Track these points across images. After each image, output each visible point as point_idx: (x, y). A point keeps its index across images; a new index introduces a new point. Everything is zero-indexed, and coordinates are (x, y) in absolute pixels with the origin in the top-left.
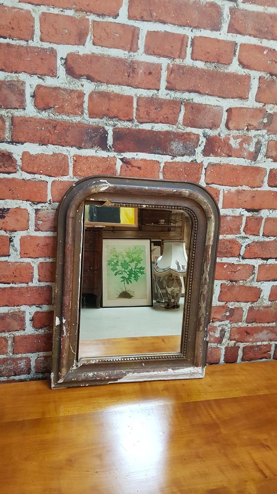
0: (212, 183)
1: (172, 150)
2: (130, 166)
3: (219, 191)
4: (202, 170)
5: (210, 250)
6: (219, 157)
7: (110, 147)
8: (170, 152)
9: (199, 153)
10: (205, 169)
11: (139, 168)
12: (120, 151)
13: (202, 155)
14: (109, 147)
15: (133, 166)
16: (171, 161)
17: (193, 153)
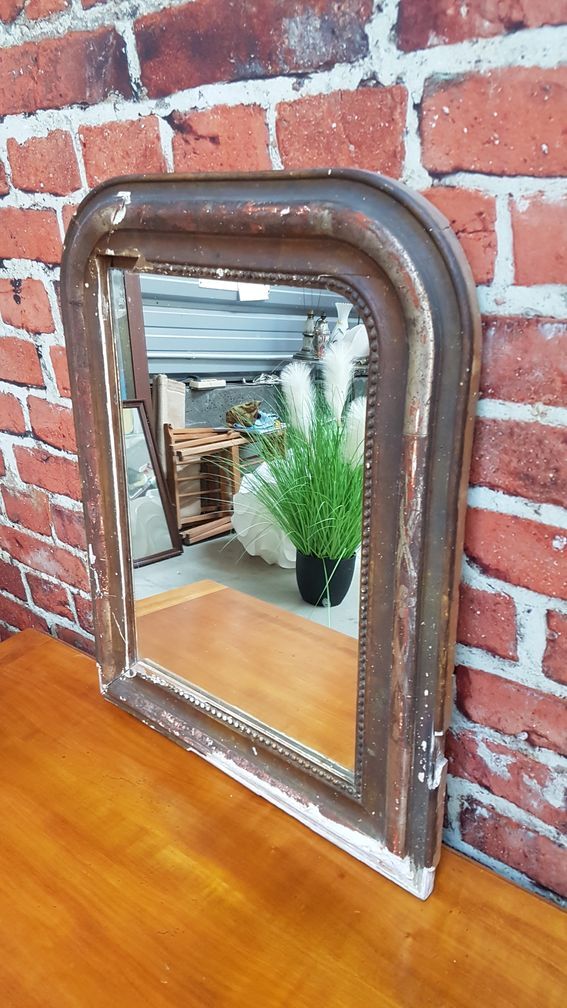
0: (457, 170)
1: (290, 52)
2: (191, 138)
3: (490, 204)
4: (403, 114)
5: (414, 457)
6: (466, 44)
7: (138, 85)
8: (285, 62)
9: (384, 43)
10: (417, 107)
11: (214, 140)
12: (160, 93)
13: (393, 47)
14: (135, 88)
15: (198, 138)
16: (293, 96)
17: (359, 49)
